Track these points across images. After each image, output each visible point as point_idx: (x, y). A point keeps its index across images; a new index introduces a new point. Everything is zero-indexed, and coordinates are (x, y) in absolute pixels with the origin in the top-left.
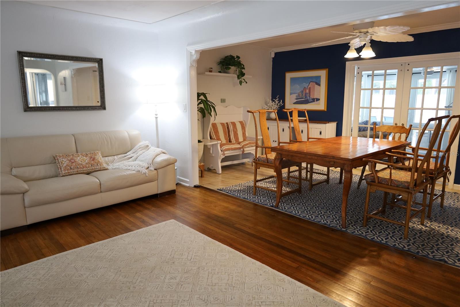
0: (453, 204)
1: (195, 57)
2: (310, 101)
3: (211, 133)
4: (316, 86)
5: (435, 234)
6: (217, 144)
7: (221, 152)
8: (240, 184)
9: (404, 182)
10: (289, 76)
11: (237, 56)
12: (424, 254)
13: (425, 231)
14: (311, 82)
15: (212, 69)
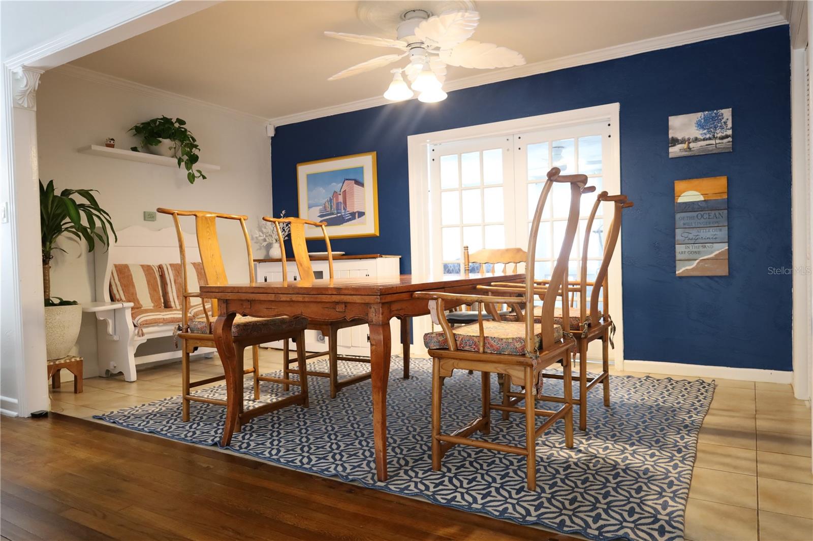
1: (27, 83)
2: (347, 218)
3: (114, 287)
4: (356, 187)
5: (599, 466)
6: (123, 309)
7: (135, 330)
9: (513, 339)
10: (304, 171)
11: (177, 119)
12: (577, 528)
13: (576, 464)
14: (347, 180)
15: (112, 141)
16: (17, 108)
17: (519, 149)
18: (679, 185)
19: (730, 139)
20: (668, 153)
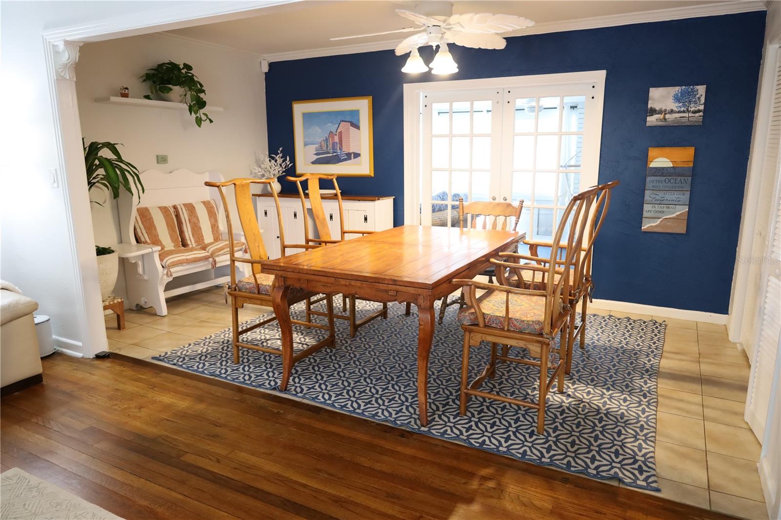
0: (596, 338)
1: (67, 57)
2: (342, 158)
3: (138, 230)
4: (352, 129)
5: (587, 411)
6: (153, 252)
7: (164, 270)
8: (206, 338)
10: (300, 109)
11: (184, 64)
12: (580, 468)
13: (568, 408)
14: (343, 121)
15: (127, 90)
16: (60, 80)
17: (509, 102)
18: (652, 152)
19: (701, 114)
20: (646, 121)
